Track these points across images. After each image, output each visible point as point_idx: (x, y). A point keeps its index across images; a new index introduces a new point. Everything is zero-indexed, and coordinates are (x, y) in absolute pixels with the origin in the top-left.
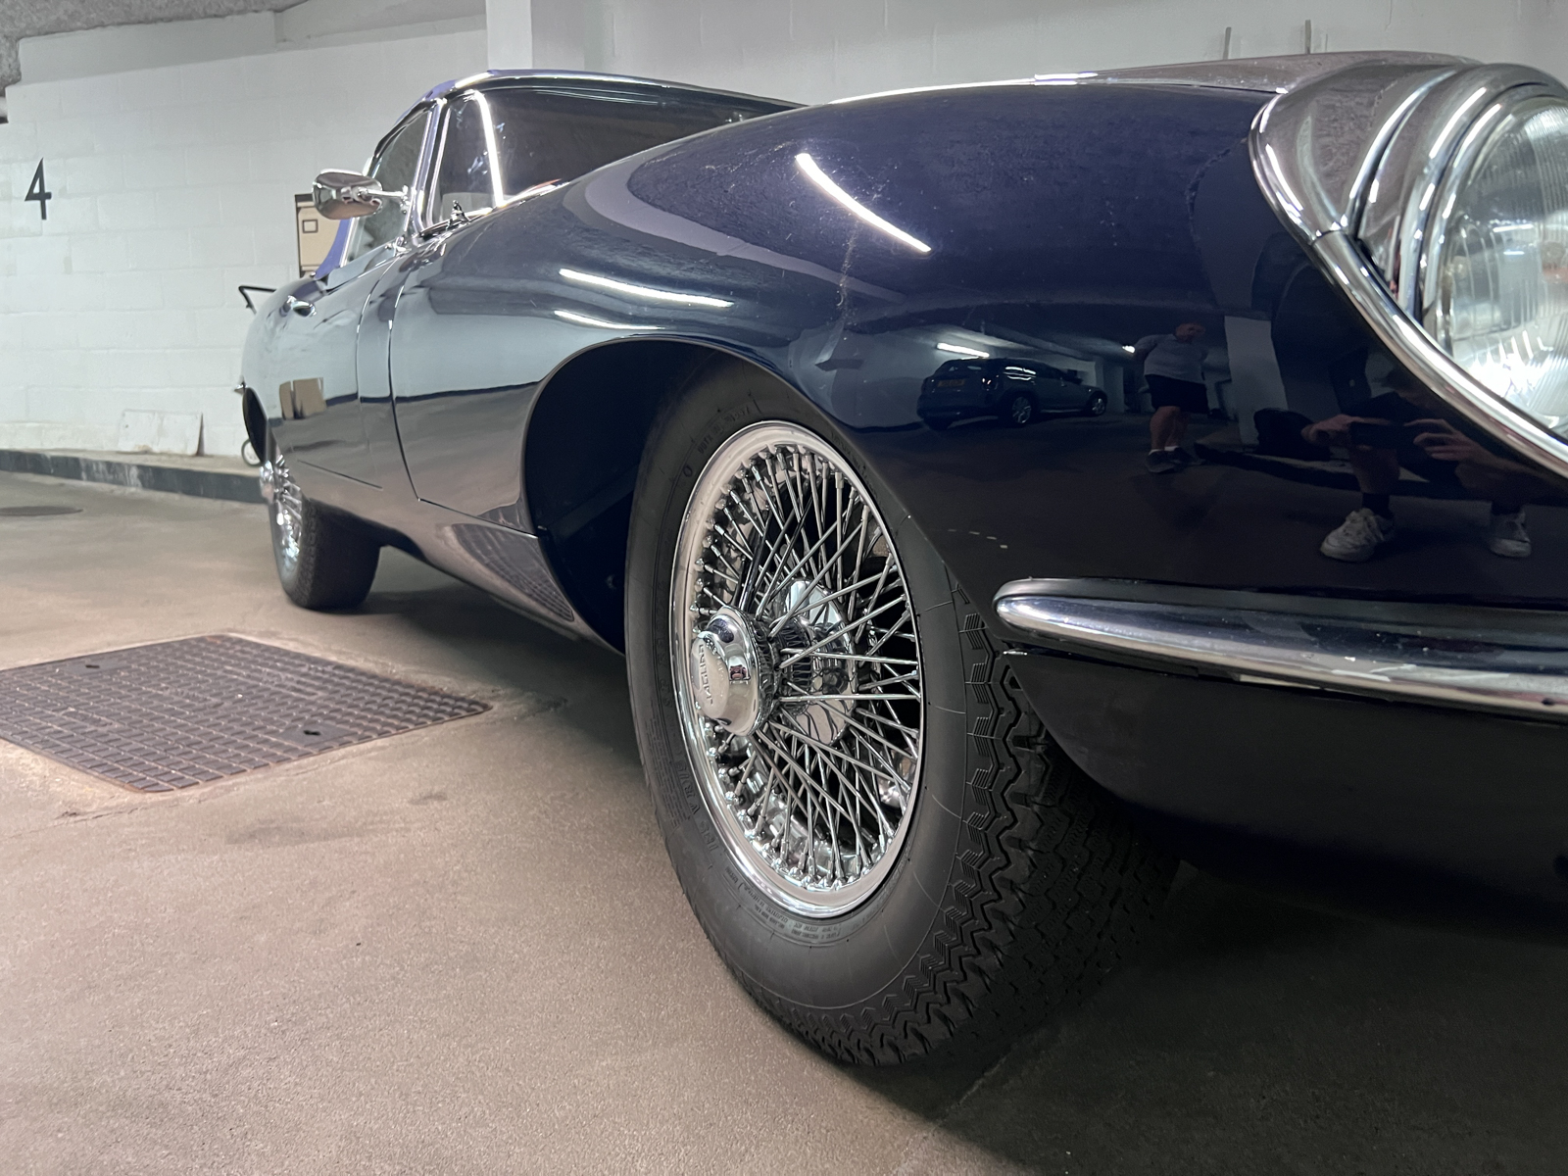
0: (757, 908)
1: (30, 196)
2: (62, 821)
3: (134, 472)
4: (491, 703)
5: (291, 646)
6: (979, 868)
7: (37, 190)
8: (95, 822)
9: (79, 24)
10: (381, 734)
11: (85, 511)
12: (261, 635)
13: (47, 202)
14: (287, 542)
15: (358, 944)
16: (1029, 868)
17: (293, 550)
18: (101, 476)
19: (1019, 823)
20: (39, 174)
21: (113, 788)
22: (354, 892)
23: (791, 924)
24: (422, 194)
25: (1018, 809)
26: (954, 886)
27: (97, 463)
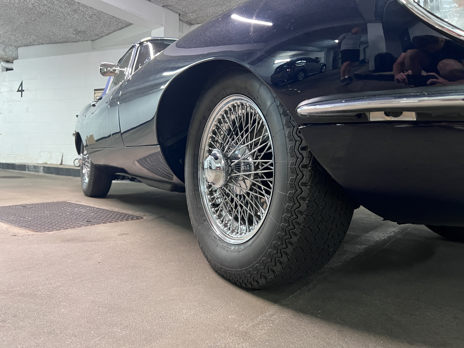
0: (223, 245)
1: (18, 91)
2: (11, 237)
3: (42, 168)
4: (143, 217)
5: (84, 204)
6: (291, 209)
7: (20, 89)
8: (22, 237)
9: (36, 43)
10: (110, 222)
11: (26, 177)
12: (75, 201)
13: (23, 92)
14: (85, 178)
15: (99, 263)
16: (307, 207)
17: (87, 180)
18: (32, 170)
19: (303, 192)
20: (21, 85)
21: (27, 231)
22: (99, 252)
23: (233, 247)
24: (131, 69)
25: (303, 188)
26: (283, 216)
27: (31, 166)
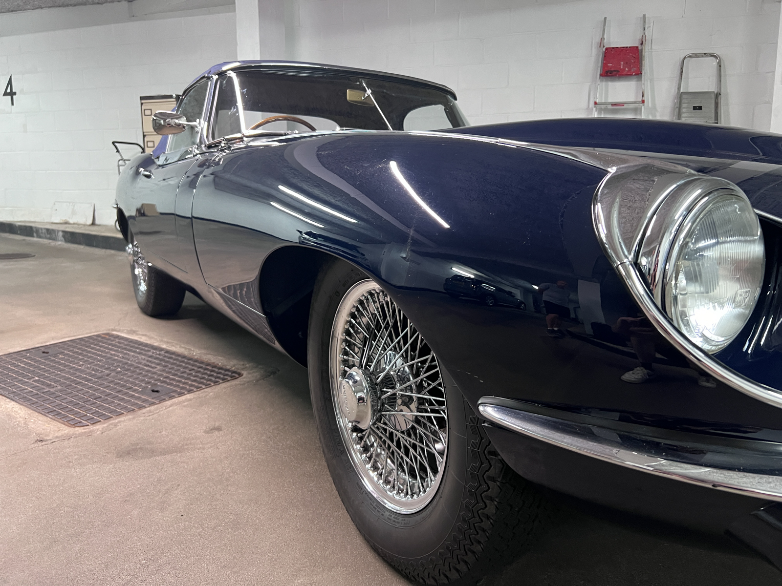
0: (371, 504)
1: (6, 94)
2: (36, 445)
3: (61, 234)
4: (243, 372)
5: (143, 339)
6: (473, 507)
7: (9, 91)
8: (52, 445)
9: (29, 7)
10: (190, 391)
12: (129, 332)
13: (14, 97)
14: (140, 283)
15: (182, 516)
16: (495, 510)
17: (143, 287)
18: (44, 236)
19: (491, 490)
20: (10, 82)
21: (59, 425)
22: (179, 485)
23: (387, 513)
24: (206, 123)
25: (491, 483)
26: (461, 514)
27: (41, 229)
